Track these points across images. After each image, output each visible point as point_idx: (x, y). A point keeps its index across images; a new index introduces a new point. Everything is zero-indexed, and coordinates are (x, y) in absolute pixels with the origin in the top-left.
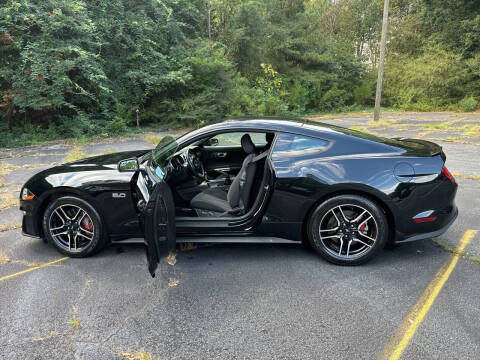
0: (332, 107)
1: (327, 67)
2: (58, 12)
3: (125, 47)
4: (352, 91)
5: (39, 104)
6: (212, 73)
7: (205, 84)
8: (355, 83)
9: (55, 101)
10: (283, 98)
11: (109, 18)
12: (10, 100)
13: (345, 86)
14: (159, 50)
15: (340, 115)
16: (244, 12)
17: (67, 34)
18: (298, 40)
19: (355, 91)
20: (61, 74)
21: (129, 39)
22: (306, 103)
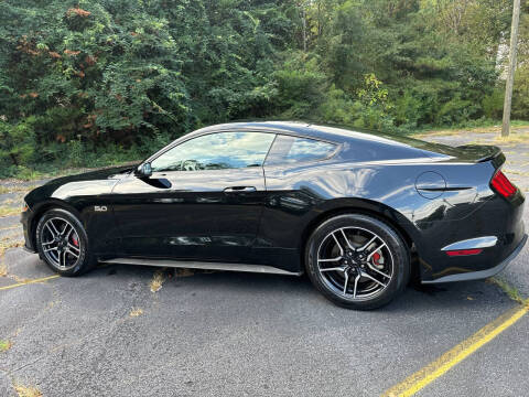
0: (452, 121)
1: (447, 74)
2: (140, 31)
3: (210, 63)
4: (480, 102)
5: (119, 124)
6: (302, 87)
7: (294, 98)
8: (483, 92)
9: (134, 120)
10: (388, 112)
11: (193, 35)
12: (93, 121)
13: (471, 96)
14: (245, 65)
15: (463, 131)
16: (341, 16)
17: (149, 53)
18: (408, 45)
19: (484, 102)
20: (140, 94)
21: (213, 55)
22: (419, 117)
